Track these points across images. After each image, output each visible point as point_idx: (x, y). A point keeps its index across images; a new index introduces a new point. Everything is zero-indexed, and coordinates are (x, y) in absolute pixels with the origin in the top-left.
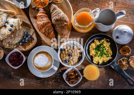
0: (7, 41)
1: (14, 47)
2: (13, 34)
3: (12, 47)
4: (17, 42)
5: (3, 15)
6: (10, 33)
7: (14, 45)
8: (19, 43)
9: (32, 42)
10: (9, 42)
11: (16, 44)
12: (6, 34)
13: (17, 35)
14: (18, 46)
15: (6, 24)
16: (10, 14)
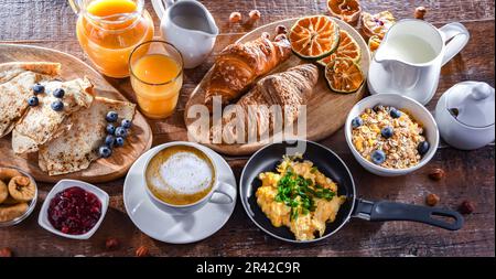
0: (55, 151)
1: (82, 167)
2: (70, 120)
3: (76, 169)
4: (87, 148)
5: (22, 74)
6: (58, 117)
7: (80, 161)
8: (95, 150)
9: (138, 139)
10: (61, 156)
11: (87, 155)
12: (48, 124)
13: (82, 126)
14: (95, 162)
15: (39, 97)
16: (44, 73)
